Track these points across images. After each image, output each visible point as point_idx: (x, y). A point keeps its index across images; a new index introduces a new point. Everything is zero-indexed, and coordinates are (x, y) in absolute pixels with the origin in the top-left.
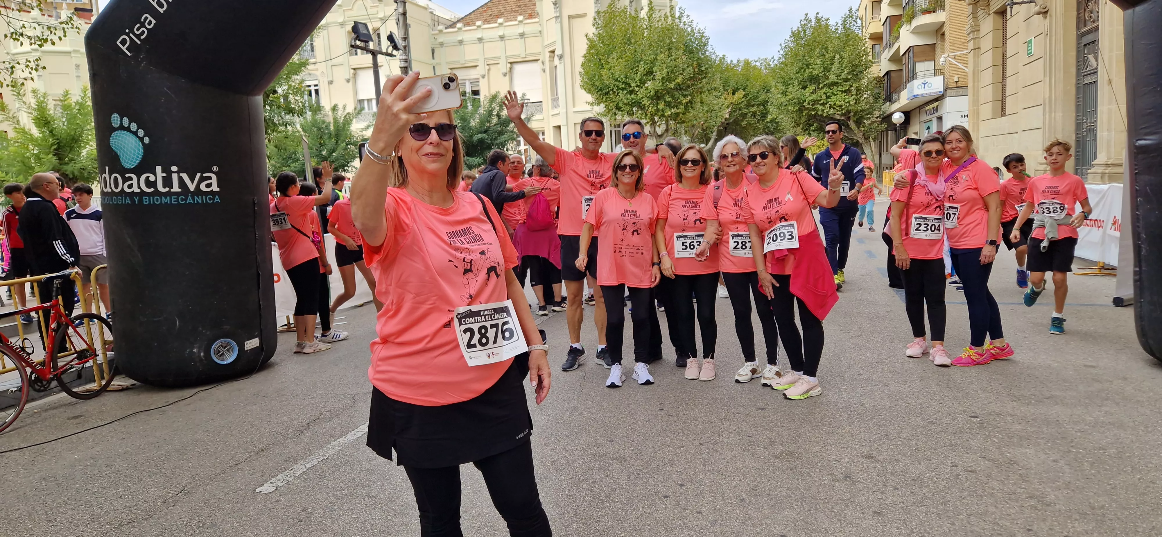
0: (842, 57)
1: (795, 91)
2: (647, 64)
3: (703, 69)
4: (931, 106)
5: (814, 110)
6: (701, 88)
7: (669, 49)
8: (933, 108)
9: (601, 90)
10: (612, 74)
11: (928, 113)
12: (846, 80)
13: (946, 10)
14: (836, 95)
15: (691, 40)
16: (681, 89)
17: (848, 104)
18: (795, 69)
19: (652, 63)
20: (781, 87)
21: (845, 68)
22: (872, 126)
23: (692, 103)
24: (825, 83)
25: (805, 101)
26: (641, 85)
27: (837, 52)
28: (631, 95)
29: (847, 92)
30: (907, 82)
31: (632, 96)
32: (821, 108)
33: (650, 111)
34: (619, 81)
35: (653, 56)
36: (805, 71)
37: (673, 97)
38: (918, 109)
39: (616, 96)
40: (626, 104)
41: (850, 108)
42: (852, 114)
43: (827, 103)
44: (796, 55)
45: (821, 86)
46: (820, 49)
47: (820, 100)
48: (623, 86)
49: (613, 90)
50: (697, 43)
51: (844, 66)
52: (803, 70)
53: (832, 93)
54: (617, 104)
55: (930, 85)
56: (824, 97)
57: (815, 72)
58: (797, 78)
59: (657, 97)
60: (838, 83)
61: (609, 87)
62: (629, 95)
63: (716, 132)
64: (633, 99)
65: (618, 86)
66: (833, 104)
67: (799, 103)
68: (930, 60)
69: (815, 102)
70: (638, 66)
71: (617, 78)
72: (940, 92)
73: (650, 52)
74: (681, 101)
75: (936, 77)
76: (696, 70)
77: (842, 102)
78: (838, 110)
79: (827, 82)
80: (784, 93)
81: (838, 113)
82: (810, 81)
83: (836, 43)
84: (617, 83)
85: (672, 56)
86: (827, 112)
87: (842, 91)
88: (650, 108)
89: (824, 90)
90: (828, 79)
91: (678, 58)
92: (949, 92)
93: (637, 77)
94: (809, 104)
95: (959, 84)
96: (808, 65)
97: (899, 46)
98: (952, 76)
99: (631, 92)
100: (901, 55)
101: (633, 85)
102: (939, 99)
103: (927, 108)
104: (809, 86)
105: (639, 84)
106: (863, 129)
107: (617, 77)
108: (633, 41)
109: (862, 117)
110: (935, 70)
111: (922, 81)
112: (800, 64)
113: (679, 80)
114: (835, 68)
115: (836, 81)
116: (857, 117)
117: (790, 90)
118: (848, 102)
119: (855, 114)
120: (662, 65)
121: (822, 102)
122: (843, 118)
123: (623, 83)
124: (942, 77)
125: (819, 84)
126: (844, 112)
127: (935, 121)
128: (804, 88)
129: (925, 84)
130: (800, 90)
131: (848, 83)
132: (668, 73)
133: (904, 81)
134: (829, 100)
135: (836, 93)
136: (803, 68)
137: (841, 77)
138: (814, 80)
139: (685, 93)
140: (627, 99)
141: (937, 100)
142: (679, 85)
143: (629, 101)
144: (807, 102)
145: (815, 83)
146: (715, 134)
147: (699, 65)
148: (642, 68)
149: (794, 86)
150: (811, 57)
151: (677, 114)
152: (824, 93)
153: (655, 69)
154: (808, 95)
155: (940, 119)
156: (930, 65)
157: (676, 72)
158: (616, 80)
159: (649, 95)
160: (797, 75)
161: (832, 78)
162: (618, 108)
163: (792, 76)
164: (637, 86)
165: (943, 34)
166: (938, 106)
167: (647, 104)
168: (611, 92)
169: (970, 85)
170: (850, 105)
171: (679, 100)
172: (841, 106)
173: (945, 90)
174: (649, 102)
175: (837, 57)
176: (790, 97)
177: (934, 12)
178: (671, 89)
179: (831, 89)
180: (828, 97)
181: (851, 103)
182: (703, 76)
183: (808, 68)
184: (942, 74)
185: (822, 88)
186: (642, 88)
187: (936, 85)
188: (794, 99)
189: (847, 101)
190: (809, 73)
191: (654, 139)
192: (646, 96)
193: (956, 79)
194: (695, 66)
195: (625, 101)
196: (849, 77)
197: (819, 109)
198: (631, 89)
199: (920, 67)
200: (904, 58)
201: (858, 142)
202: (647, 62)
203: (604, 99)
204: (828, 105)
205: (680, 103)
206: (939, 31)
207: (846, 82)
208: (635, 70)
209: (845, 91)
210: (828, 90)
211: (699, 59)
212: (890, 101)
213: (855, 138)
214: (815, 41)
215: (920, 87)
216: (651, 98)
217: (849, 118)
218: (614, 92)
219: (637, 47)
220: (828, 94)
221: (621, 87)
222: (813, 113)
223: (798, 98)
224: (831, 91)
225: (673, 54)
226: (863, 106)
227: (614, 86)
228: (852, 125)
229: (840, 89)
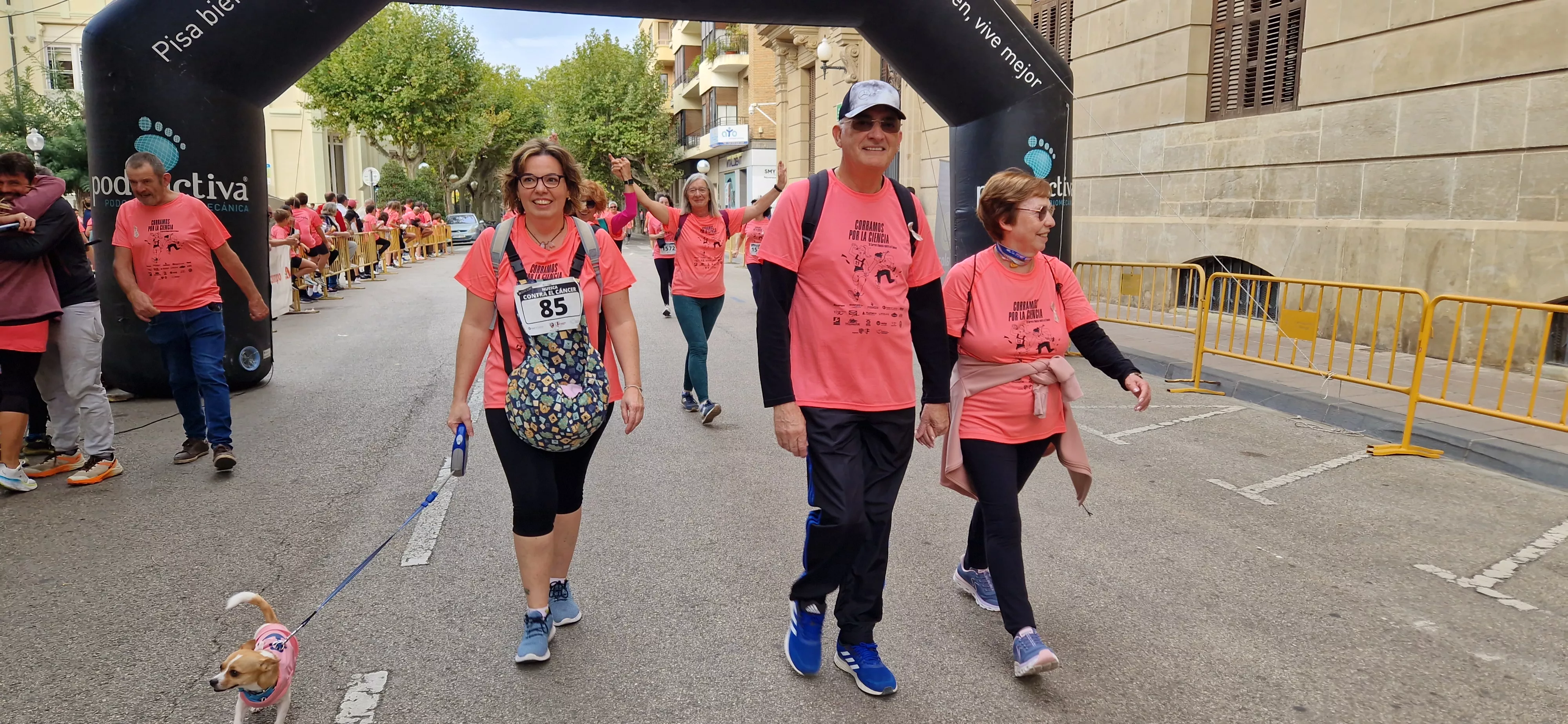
0: (636, 88)
1: (581, 121)
2: (398, 63)
3: (472, 79)
4: (733, 157)
5: (605, 146)
6: (469, 103)
7: (429, 48)
8: (735, 159)
9: (327, 89)
10: (345, 70)
11: (729, 163)
12: (641, 115)
13: (749, 50)
14: (629, 131)
15: (453, 39)
16: (443, 102)
17: (644, 144)
18: (581, 94)
19: (404, 63)
20: (564, 116)
21: (640, 101)
22: (670, 173)
23: (455, 121)
24: (617, 116)
25: (595, 135)
26: (390, 90)
27: (629, 81)
28: (374, 101)
29: (644, 129)
30: (708, 127)
31: (377, 103)
32: (613, 145)
33: (402, 126)
34: (356, 81)
35: (406, 54)
36: (594, 97)
37: (432, 110)
38: (717, 158)
39: (351, 100)
40: (367, 114)
41: (648, 149)
42: (646, 156)
43: (619, 141)
44: (583, 77)
45: (612, 118)
46: (612, 74)
47: (612, 136)
48: (362, 88)
49: (345, 91)
50: (461, 44)
51: (639, 98)
52: (591, 97)
53: (626, 128)
54: (352, 112)
55: (735, 134)
56: (616, 132)
57: (606, 101)
58: (584, 105)
59: (412, 108)
60: (632, 117)
61: (339, 88)
62: (372, 102)
63: (474, 160)
64: (377, 108)
65: (355, 88)
66: (626, 142)
67: (587, 136)
68: (733, 105)
69: (608, 137)
70: (385, 65)
71: (353, 77)
72: (745, 142)
73: (403, 49)
74: (445, 117)
75: (739, 126)
76: (463, 80)
77: (638, 141)
78: (632, 150)
79: (620, 115)
80: (569, 122)
81: (633, 153)
82: (599, 111)
83: (630, 70)
84: (354, 84)
85: (431, 57)
86: (620, 151)
87: (637, 128)
88: (403, 122)
89: (616, 124)
90: (620, 110)
91: (440, 62)
92: (753, 143)
93: (383, 78)
94: (599, 139)
95: (764, 136)
96: (597, 91)
97: (698, 84)
98: (757, 126)
99: (374, 98)
100: (701, 94)
101: (378, 88)
102: (743, 149)
103: (729, 158)
104: (598, 116)
105: (386, 89)
106: (659, 175)
107: (353, 75)
108: (376, 29)
109: (657, 161)
110: (737, 117)
111: (727, 127)
112: (588, 89)
113: (442, 91)
114: (628, 99)
115: (630, 115)
116: (652, 160)
117: (576, 119)
118: (644, 142)
119: (650, 157)
120: (419, 68)
121: (614, 138)
122: (636, 160)
123: (363, 83)
124: (746, 126)
125: (609, 116)
126: (639, 152)
127: (737, 174)
128: (593, 118)
129: (729, 132)
130: (588, 120)
131: (643, 119)
132: (428, 79)
133: (705, 124)
134: (622, 137)
135: (629, 129)
136: (591, 94)
137: (636, 111)
138: (603, 110)
139: (448, 108)
140: (370, 107)
141: (740, 150)
142: (441, 96)
143: (372, 109)
144: (597, 136)
145: (604, 113)
146: (473, 163)
147: (467, 76)
148: (390, 67)
149: (580, 115)
150: (599, 82)
151: (435, 134)
152: (617, 128)
153: (409, 72)
154: (599, 127)
155: (744, 171)
156: (732, 110)
157: (438, 80)
158: (352, 79)
159: (401, 104)
160: (585, 102)
161: (626, 112)
162: (355, 118)
163: (578, 101)
164: (384, 91)
165: (746, 79)
166: (741, 157)
167: (399, 117)
168: (343, 94)
169: (778, 139)
170: (646, 144)
171: (441, 117)
172: (635, 145)
173: (750, 140)
174: (402, 115)
175: (631, 87)
176: (576, 128)
177: (737, 52)
178: (432, 101)
179: (624, 124)
180: (621, 133)
181: (648, 143)
182: (470, 89)
183: (598, 95)
184: (746, 122)
185: (612, 122)
186: (391, 94)
187: (740, 135)
188: (581, 130)
189: (642, 140)
190: (599, 100)
191: (403, 162)
192: (397, 105)
193: (760, 131)
194: (463, 74)
195: (366, 110)
196: (644, 112)
197: (610, 147)
198: (373, 93)
199: (722, 111)
200: (703, 98)
201: (652, 188)
202: (399, 61)
203: (332, 102)
204: (621, 143)
205: (441, 121)
206: (741, 74)
207: (639, 116)
208: (379, 68)
209: (640, 128)
210: (621, 124)
211: (466, 65)
212: (685, 145)
213: (648, 184)
214: (604, 63)
215: (724, 134)
216: (404, 109)
217: (643, 160)
218: (349, 95)
219: (383, 38)
220: (621, 129)
221: (359, 89)
222: (604, 150)
223: (586, 130)
224: (624, 126)
225: (433, 55)
226: (660, 147)
227: (349, 86)
228: (647, 168)
229: (634, 125)
